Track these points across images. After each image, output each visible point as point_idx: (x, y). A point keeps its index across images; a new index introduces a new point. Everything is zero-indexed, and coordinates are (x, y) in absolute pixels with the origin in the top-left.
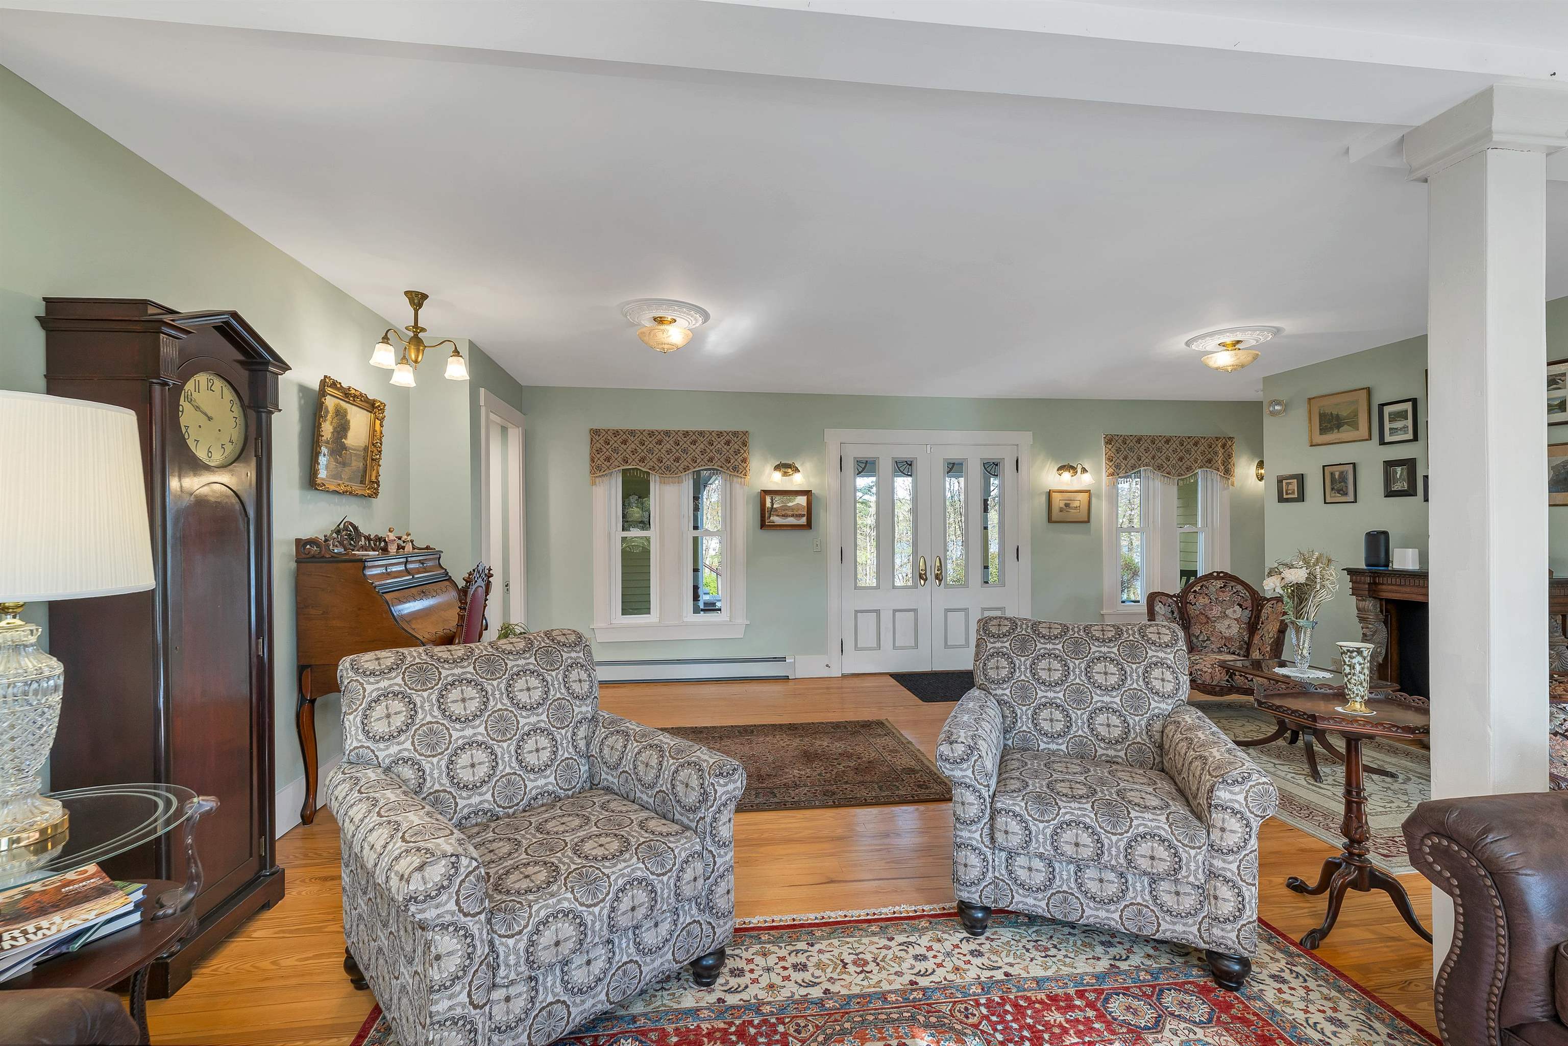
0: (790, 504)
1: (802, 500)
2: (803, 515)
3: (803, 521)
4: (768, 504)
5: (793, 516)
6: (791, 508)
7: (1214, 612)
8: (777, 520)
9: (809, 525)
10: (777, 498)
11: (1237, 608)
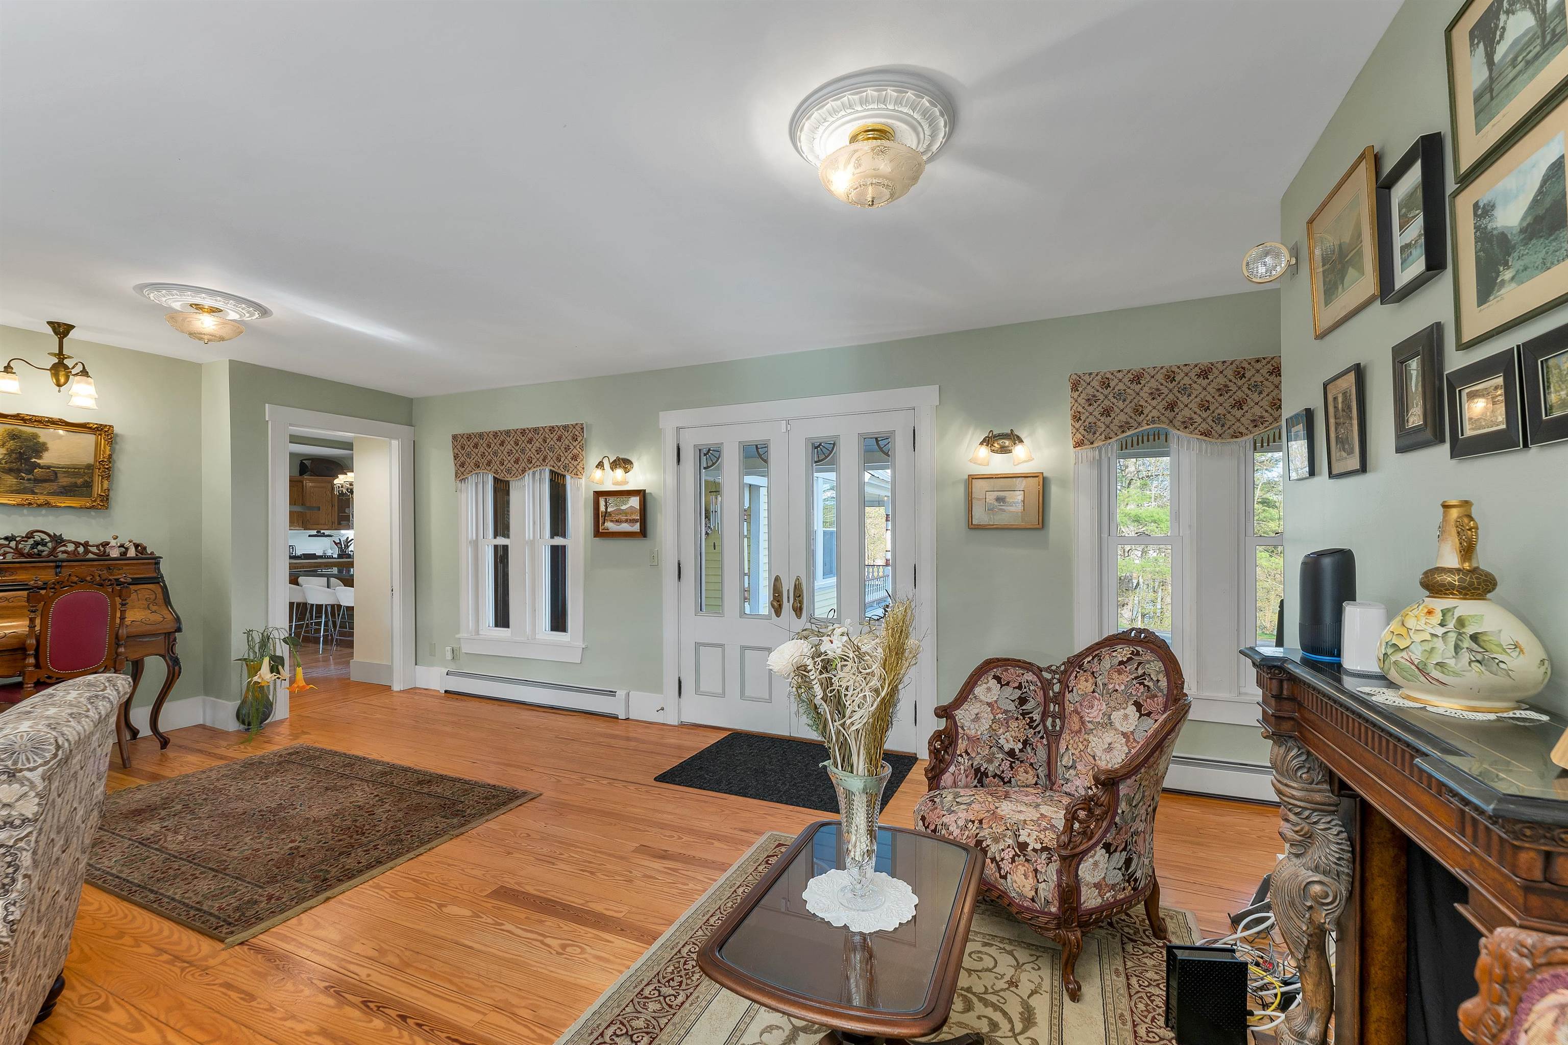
0: (624, 507)
1: (635, 502)
2: (636, 521)
3: (636, 528)
4: (602, 508)
5: (626, 521)
6: (625, 512)
7: (1094, 713)
8: (611, 526)
9: (643, 533)
10: (611, 500)
11: (1131, 710)
